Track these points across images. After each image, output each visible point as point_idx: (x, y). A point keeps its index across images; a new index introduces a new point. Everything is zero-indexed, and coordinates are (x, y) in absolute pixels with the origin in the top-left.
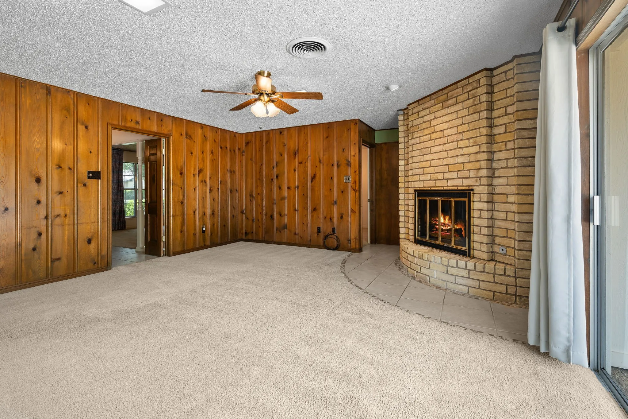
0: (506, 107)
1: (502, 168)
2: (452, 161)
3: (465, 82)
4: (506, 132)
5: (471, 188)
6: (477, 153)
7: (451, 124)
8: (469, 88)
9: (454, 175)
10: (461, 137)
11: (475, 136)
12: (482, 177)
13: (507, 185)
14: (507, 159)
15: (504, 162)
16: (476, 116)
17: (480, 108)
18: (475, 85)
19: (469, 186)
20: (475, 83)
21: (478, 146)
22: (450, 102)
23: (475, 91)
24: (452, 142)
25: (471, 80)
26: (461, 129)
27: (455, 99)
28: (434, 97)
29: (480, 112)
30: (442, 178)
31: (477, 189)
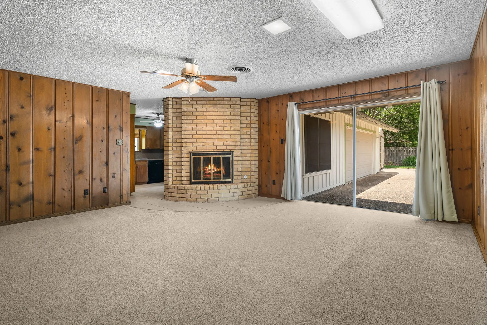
0: (247, 117)
1: (245, 142)
2: (220, 136)
3: (229, 99)
4: (247, 127)
5: (232, 151)
6: (235, 134)
7: (219, 117)
8: (231, 103)
9: (222, 144)
10: (226, 125)
11: (234, 126)
12: (238, 145)
13: (247, 149)
14: (247, 139)
15: (246, 140)
16: (235, 117)
17: (237, 114)
18: (234, 103)
19: (231, 150)
20: (234, 102)
21: (236, 131)
22: (219, 106)
23: (234, 105)
24: (219, 127)
25: (232, 100)
26: (225, 121)
27: (222, 106)
28: (206, 99)
29: (237, 116)
30: (213, 145)
31: (235, 151)
